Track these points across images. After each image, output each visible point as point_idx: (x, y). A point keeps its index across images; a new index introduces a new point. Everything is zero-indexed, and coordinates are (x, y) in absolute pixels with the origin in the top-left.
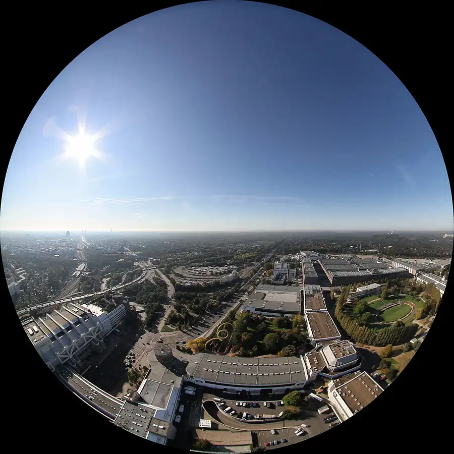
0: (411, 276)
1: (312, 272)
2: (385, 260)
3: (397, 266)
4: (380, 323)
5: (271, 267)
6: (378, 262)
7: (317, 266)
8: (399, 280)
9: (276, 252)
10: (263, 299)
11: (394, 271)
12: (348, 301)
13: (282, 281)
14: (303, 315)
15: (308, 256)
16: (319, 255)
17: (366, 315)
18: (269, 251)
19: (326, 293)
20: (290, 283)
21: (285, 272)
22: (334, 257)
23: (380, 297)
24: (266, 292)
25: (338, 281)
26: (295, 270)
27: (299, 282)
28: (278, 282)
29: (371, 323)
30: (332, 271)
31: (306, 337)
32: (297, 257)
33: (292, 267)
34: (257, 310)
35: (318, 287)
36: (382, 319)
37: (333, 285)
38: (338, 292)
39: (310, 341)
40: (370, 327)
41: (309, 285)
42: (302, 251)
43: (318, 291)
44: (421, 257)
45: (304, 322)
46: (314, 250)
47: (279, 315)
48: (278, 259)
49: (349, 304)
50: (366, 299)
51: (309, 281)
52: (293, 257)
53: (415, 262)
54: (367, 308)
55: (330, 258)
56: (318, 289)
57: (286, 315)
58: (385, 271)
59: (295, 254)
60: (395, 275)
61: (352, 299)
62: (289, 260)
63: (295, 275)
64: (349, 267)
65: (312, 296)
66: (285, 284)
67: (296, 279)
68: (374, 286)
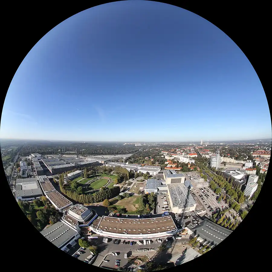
0: (101, 164)
1: (39, 167)
2: (81, 157)
3: (90, 160)
4: (92, 191)
5: (18, 166)
6: (77, 159)
7: (41, 163)
8: (93, 167)
9: (19, 155)
10: (22, 189)
11: (88, 162)
12: (65, 183)
13: (26, 176)
14: (45, 196)
15: (36, 156)
16: (41, 156)
17: (80, 188)
18: (16, 154)
19: (51, 180)
21: (26, 169)
22: (50, 157)
23: (84, 177)
24: (21, 184)
25: (56, 171)
26: (30, 167)
27: (35, 175)
28: (23, 176)
29: (85, 192)
30: (50, 165)
31: (54, 208)
32: (30, 157)
33: (29, 164)
34: (23, 197)
35: (45, 177)
36: (91, 189)
37: (53, 174)
38: (58, 178)
39: (58, 210)
40: (86, 194)
41: (41, 176)
42: (32, 153)
43: (46, 179)
44: (106, 154)
45: (48, 200)
46: (38, 153)
47: (34, 198)
48: (21, 160)
49: (66, 184)
50: (76, 180)
51: (40, 173)
52: (28, 157)
53: (102, 157)
54: (79, 185)
55: (48, 158)
56: (46, 177)
57: (37, 198)
58: (82, 163)
59: (29, 156)
60: (90, 165)
61: (67, 181)
62: (26, 160)
63: (31, 170)
64: (59, 162)
65: (44, 183)
66: (28, 177)
67: (32, 173)
68: (78, 172)
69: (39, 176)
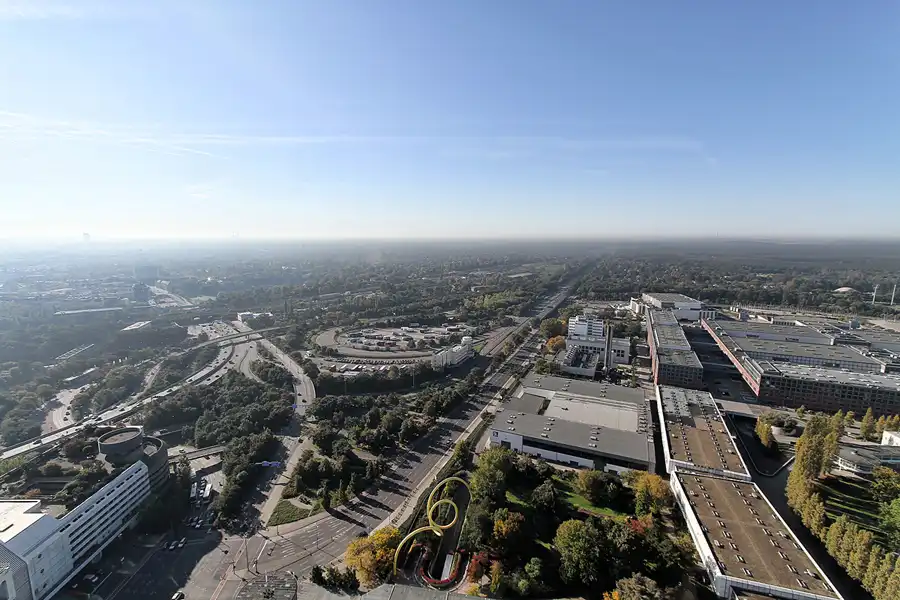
1: (681, 353)
5: (557, 331)
7: (697, 337)
9: (573, 292)
10: (541, 413)
12: (844, 469)
13: (592, 371)
14: (667, 477)
15: (668, 306)
16: (704, 307)
18: (552, 289)
19: (736, 422)
20: (616, 377)
21: (600, 346)
22: (759, 316)
24: (550, 395)
25: (780, 391)
26: (626, 343)
27: (641, 376)
28: (579, 370)
30: (753, 356)
32: (633, 307)
33: (619, 333)
34: (529, 442)
35: (708, 399)
37: (763, 400)
38: (790, 428)
41: (679, 392)
42: (647, 292)
43: (708, 410)
46: (686, 292)
48: (578, 312)
49: (845, 478)
51: (671, 376)
52: (619, 307)
55: (745, 318)
56: (706, 402)
59: (627, 299)
61: (859, 465)
62: (608, 316)
63: (627, 354)
65: (685, 421)
66: (599, 377)
67: (630, 367)
69: (668, 391)
